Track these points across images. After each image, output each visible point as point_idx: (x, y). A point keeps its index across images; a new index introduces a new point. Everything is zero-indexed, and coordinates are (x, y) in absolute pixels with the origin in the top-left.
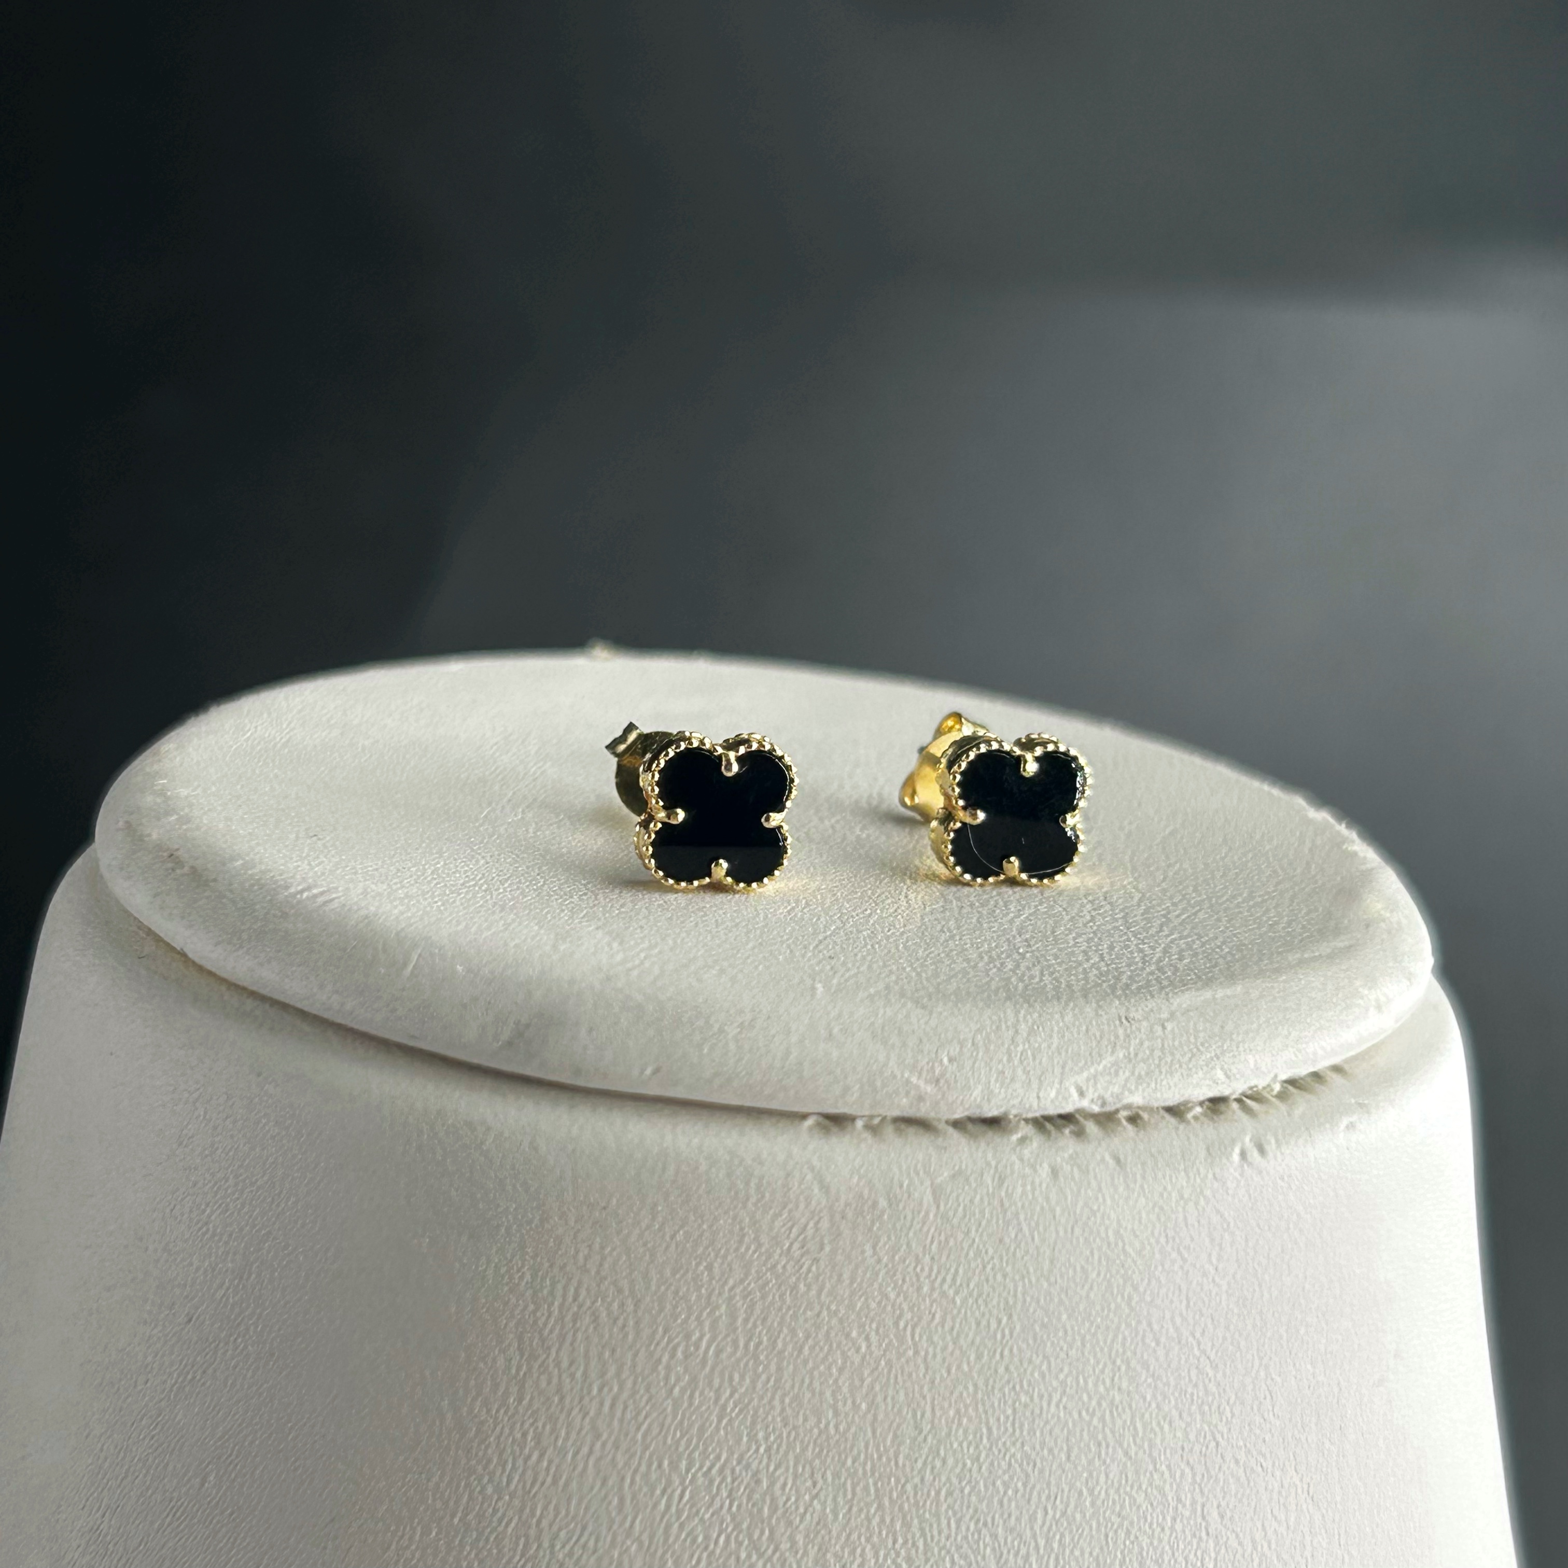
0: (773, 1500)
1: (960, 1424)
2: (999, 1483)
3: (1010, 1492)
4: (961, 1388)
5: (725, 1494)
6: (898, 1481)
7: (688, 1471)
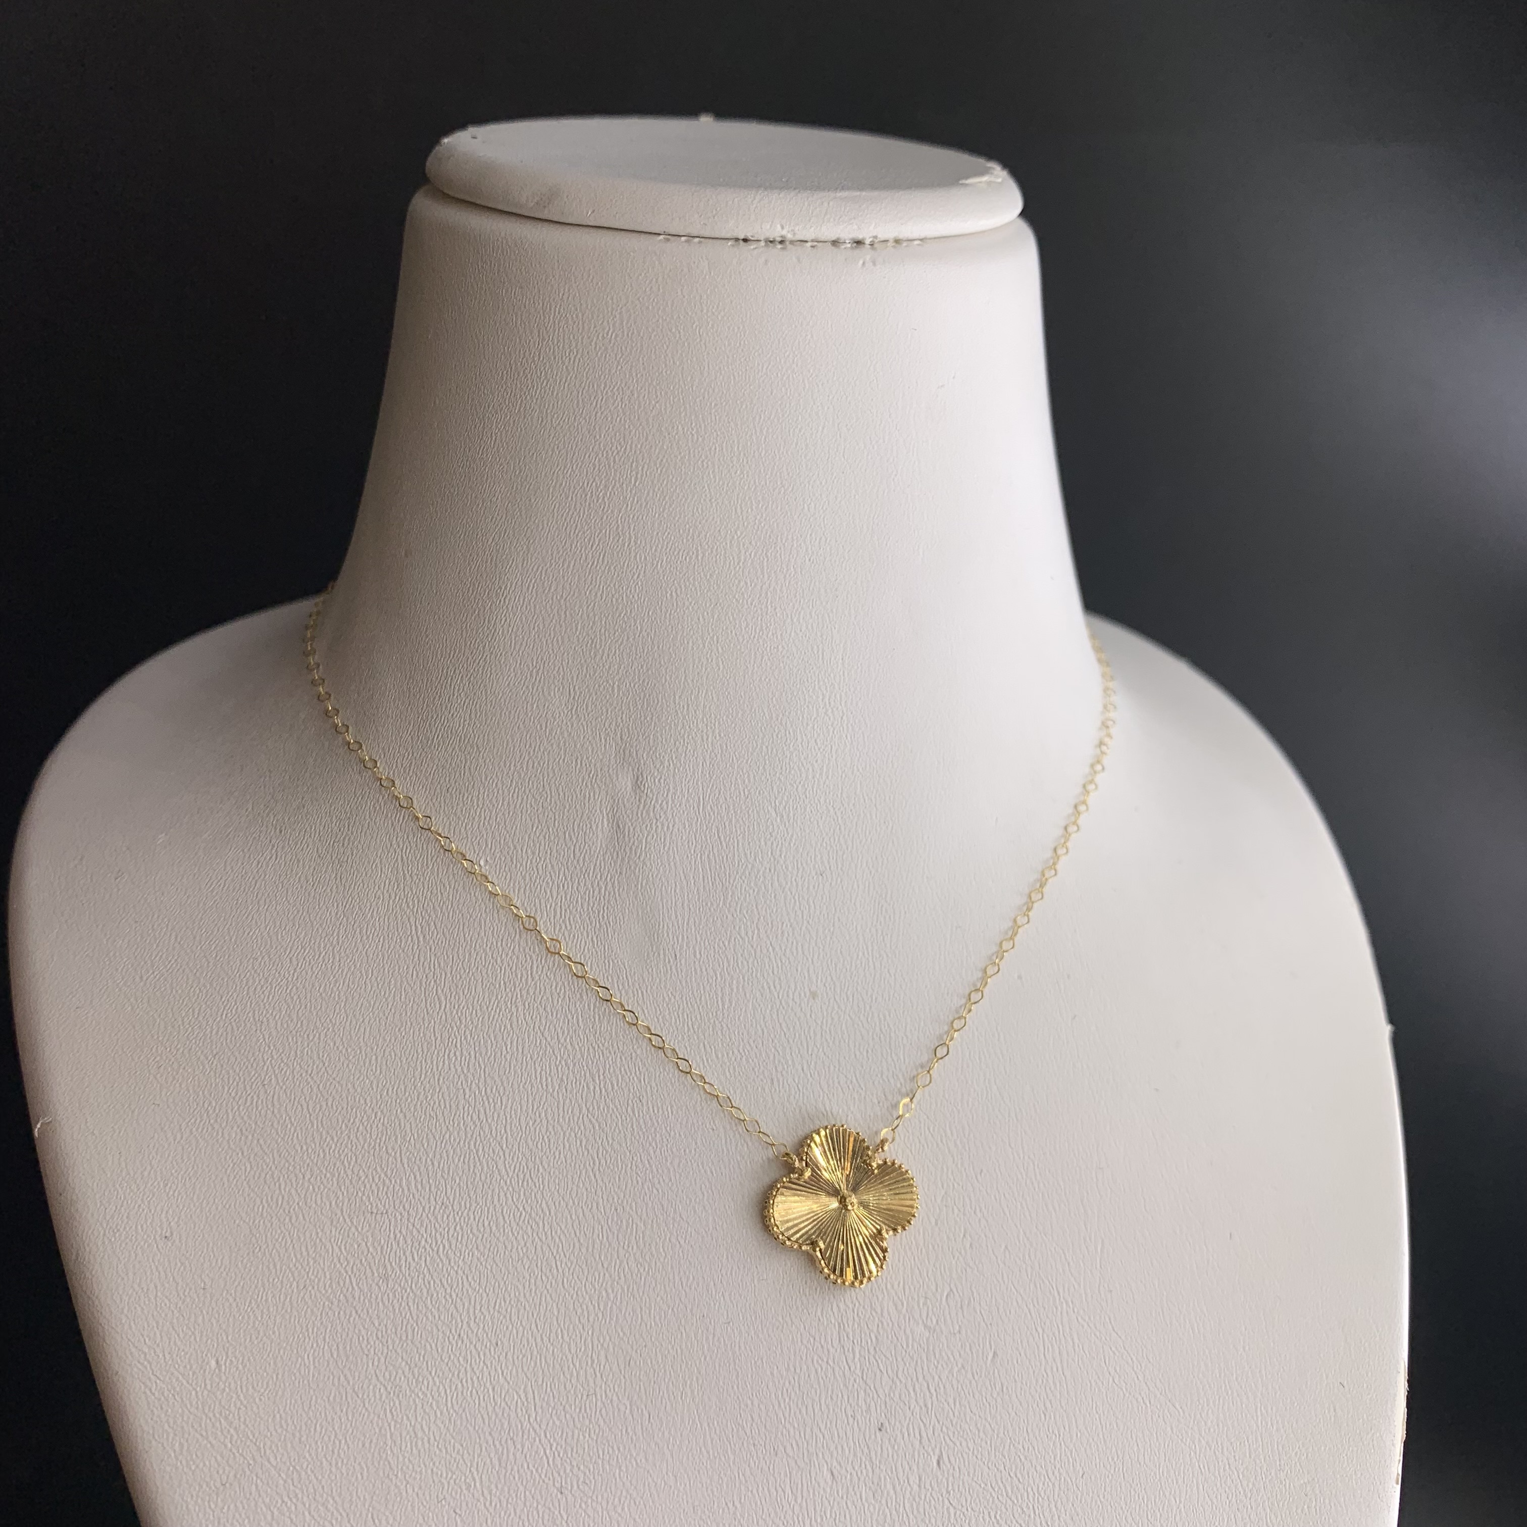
0: (639, 403)
1: (721, 374)
2: (738, 402)
3: (744, 407)
4: (721, 357)
5: (619, 399)
6: (693, 397)
7: (604, 389)
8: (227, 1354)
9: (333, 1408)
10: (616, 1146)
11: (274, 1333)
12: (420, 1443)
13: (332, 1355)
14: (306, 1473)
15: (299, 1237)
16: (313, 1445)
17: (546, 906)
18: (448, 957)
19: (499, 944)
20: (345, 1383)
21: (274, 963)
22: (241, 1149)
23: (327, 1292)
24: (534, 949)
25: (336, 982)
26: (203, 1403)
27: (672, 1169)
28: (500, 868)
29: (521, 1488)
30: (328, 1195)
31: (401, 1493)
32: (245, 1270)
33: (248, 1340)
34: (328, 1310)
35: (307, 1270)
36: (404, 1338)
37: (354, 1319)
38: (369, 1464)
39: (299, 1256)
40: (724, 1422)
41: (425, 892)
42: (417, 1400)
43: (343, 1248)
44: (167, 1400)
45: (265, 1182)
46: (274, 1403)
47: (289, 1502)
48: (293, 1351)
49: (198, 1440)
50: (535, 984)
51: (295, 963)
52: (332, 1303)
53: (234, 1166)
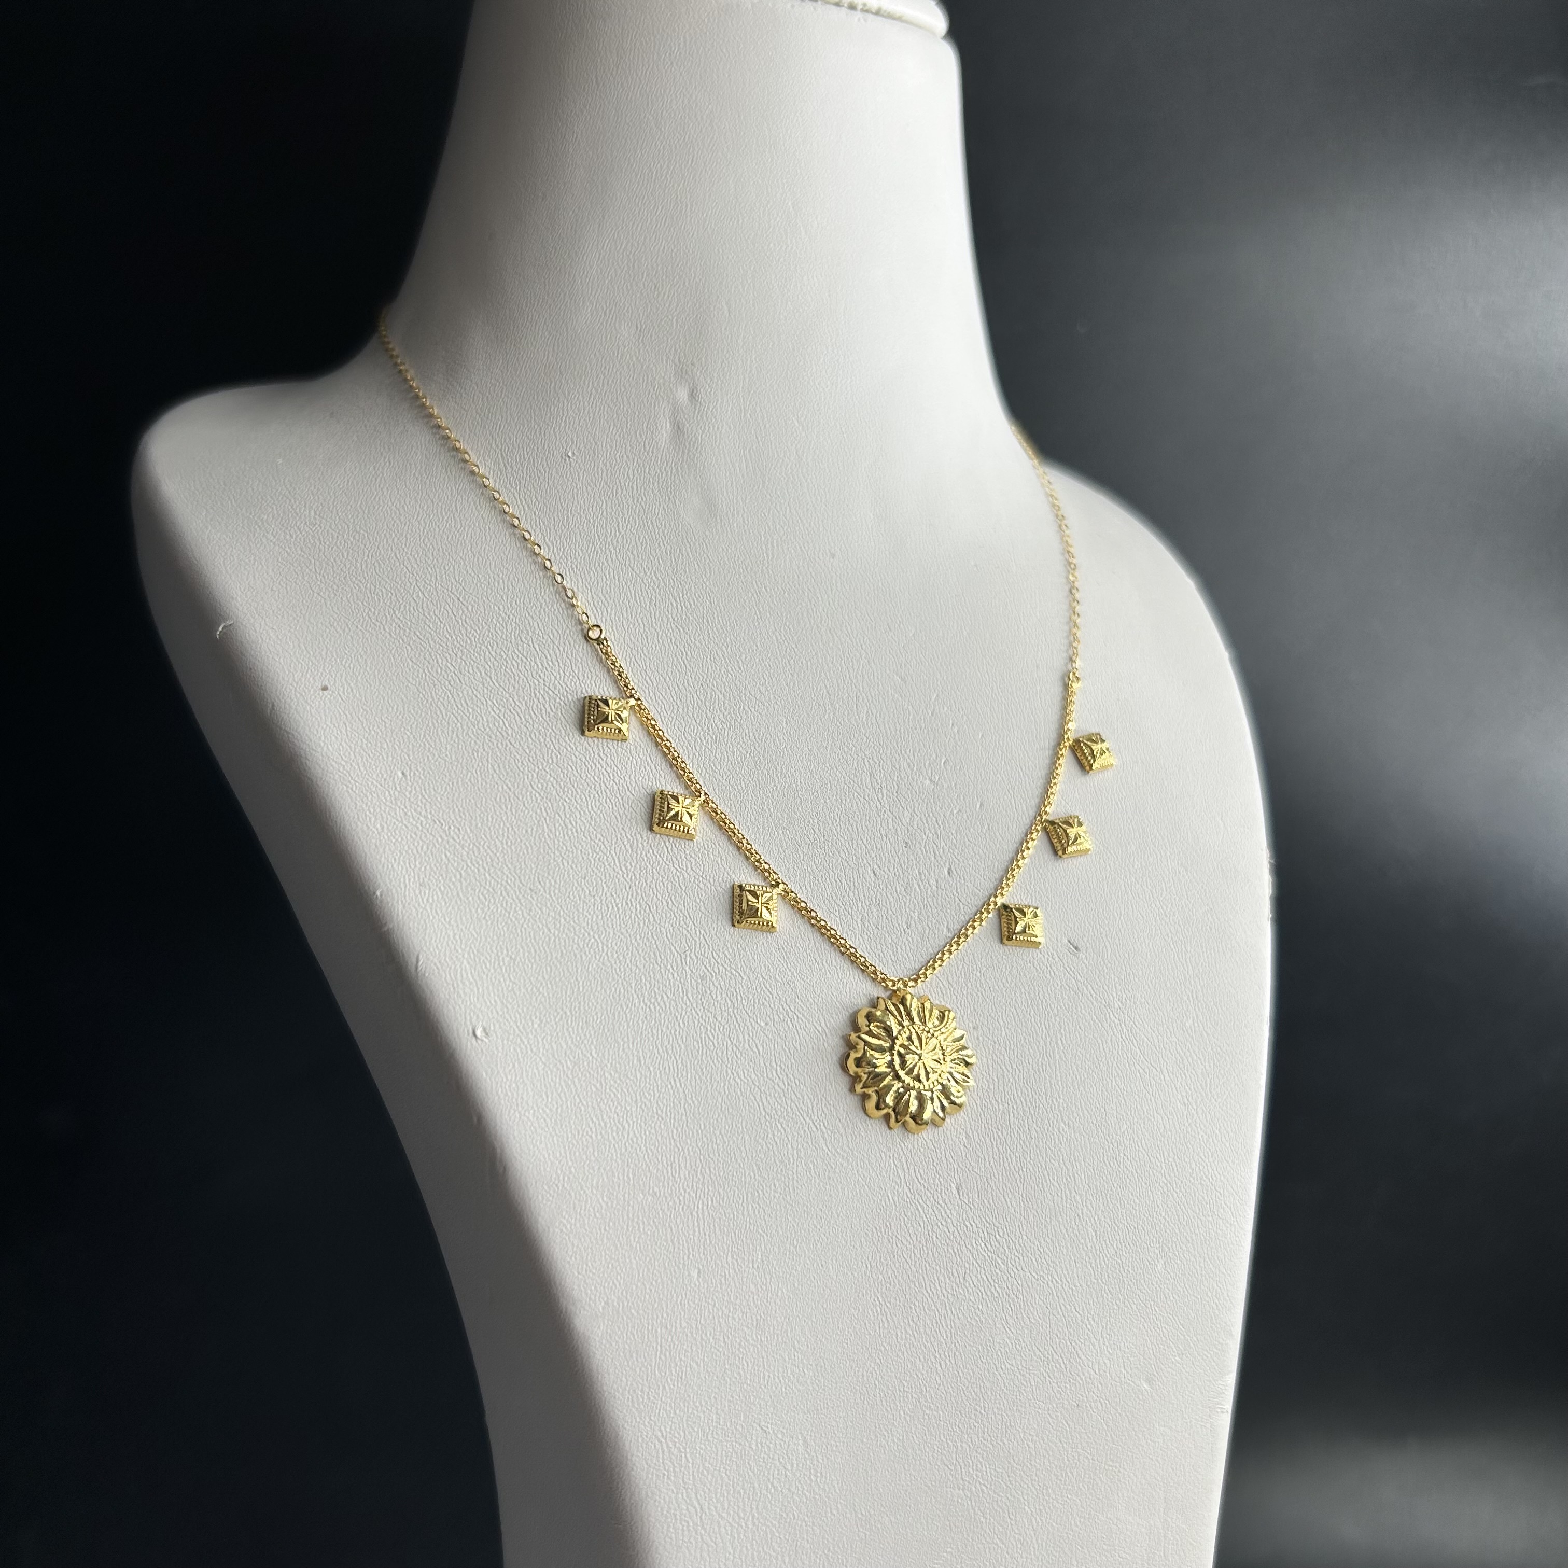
8: (410, 769)
9: (500, 806)
10: (697, 643)
11: (446, 756)
12: (570, 833)
13: (495, 771)
14: (484, 848)
15: (458, 695)
16: (487, 829)
17: (625, 485)
18: (550, 518)
19: (590, 510)
20: (508, 790)
21: (405, 525)
22: (401, 638)
23: (485, 730)
24: (619, 513)
25: (461, 535)
26: (395, 799)
27: (740, 662)
28: (585, 458)
29: (649, 867)
30: (478, 668)
31: (559, 865)
32: (417, 714)
33: (426, 760)
34: (487, 741)
35: (468, 715)
36: (550, 762)
37: (510, 748)
38: (533, 844)
39: (460, 706)
40: (794, 831)
41: (525, 476)
42: (565, 804)
43: (495, 702)
44: (366, 796)
45: (425, 659)
46: (453, 801)
47: (473, 868)
48: (463, 768)
49: (395, 823)
50: (623, 536)
51: (423, 524)
52: (491, 737)
53: (397, 649)
